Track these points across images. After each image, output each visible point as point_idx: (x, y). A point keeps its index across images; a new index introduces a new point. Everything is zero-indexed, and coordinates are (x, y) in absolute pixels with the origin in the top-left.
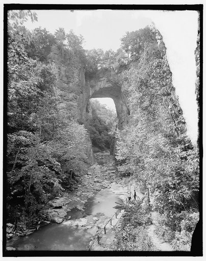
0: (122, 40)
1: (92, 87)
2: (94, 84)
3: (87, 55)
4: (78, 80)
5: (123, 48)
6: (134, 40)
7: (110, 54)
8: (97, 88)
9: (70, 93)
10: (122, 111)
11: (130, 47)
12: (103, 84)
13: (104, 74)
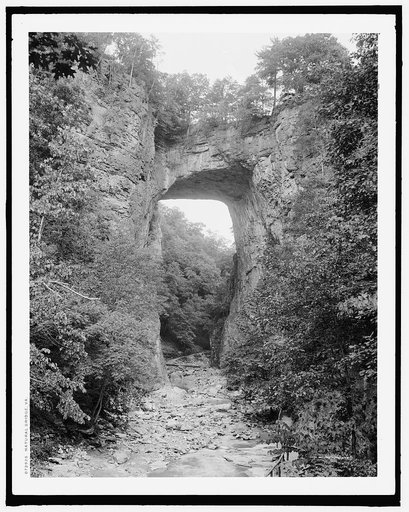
0: (262, 55)
1: (173, 166)
2: (178, 161)
3: (164, 85)
4: (135, 142)
5: (263, 75)
6: (291, 56)
7: (226, 87)
8: (186, 171)
9: (112, 173)
10: (252, 239)
11: (280, 74)
12: (202, 161)
13: (207, 135)
